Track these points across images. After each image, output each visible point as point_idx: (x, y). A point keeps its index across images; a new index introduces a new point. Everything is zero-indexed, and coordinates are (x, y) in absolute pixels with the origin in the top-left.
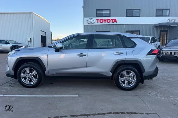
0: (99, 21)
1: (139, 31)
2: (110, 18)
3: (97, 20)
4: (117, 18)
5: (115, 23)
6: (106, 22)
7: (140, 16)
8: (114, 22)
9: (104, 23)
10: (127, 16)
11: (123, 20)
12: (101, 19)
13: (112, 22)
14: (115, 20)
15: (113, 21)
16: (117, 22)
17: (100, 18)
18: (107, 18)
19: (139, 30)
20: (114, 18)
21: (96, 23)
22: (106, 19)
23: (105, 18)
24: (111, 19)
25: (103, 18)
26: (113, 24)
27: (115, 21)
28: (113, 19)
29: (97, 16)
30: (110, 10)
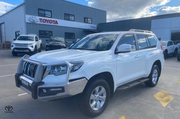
0: (42, 20)
1: (74, 33)
2: (52, 19)
3: (40, 19)
4: (58, 21)
6: (49, 22)
7: (74, 21)
8: (55, 24)
9: (46, 23)
11: (62, 23)
12: (45, 19)
13: (54, 23)
16: (58, 24)
17: (43, 18)
18: (50, 19)
21: (39, 22)
22: (49, 20)
23: (48, 19)
24: (53, 21)
25: (46, 18)
26: (54, 25)
27: (57, 22)
28: (55, 21)
29: (39, 16)
30: (51, 11)
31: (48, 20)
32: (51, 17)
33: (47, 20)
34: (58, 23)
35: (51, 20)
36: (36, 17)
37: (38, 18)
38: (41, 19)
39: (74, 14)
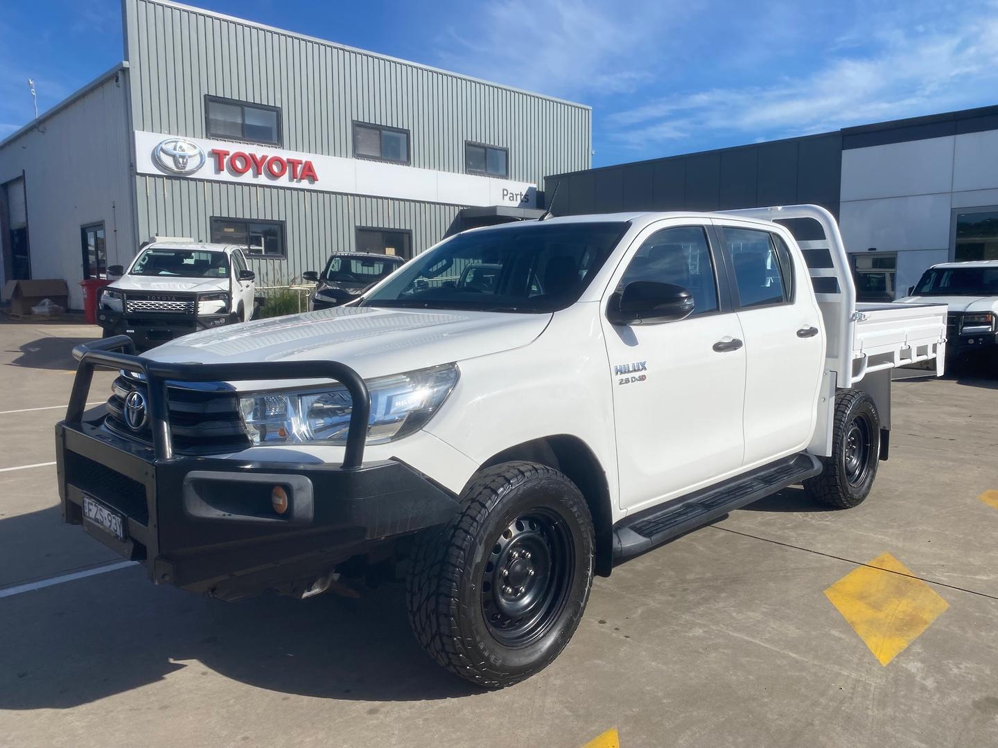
0: (226, 159)
1: (409, 233)
2: (283, 154)
3: (214, 152)
4: (320, 162)
5: (305, 184)
6: (264, 171)
7: (407, 162)
8: (302, 178)
9: (248, 177)
10: (357, 155)
12: (240, 155)
13: (294, 178)
14: (309, 165)
15: (299, 168)
16: (313, 178)
19: (408, 228)
20: (303, 157)
21: (208, 171)
22: (264, 158)
23: (258, 151)
24: (289, 161)
25: (246, 149)
26: (295, 184)
27: (309, 172)
28: (300, 162)
29: (210, 136)
30: (278, 111)
31: (259, 157)
32: (279, 142)
33: (253, 157)
34: (318, 176)
35: (277, 160)
36: (194, 142)
37: (205, 145)
39: (405, 127)
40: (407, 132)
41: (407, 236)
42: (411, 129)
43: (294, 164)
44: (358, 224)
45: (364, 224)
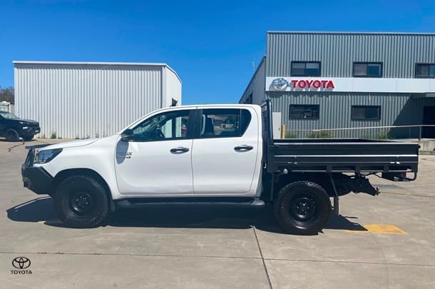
0: (297, 83)
1: (380, 107)
2: (320, 79)
3: (293, 81)
4: (334, 80)
6: (311, 86)
7: (381, 77)
8: (327, 88)
10: (354, 76)
12: (303, 81)
13: (324, 87)
14: (331, 83)
15: (327, 84)
16: (333, 87)
17: (299, 79)
18: (314, 79)
20: (328, 79)
21: (289, 89)
22: (312, 81)
23: (309, 79)
24: (322, 81)
25: (305, 79)
28: (327, 81)
29: (291, 76)
30: (320, 63)
31: (310, 81)
32: (319, 75)
33: (307, 81)
34: (335, 86)
35: (317, 81)
36: (285, 78)
37: (290, 79)
38: (295, 82)
39: (380, 61)
40: (381, 63)
41: (378, 109)
42: (383, 61)
43: (324, 82)
44: (353, 104)
45: (355, 104)
